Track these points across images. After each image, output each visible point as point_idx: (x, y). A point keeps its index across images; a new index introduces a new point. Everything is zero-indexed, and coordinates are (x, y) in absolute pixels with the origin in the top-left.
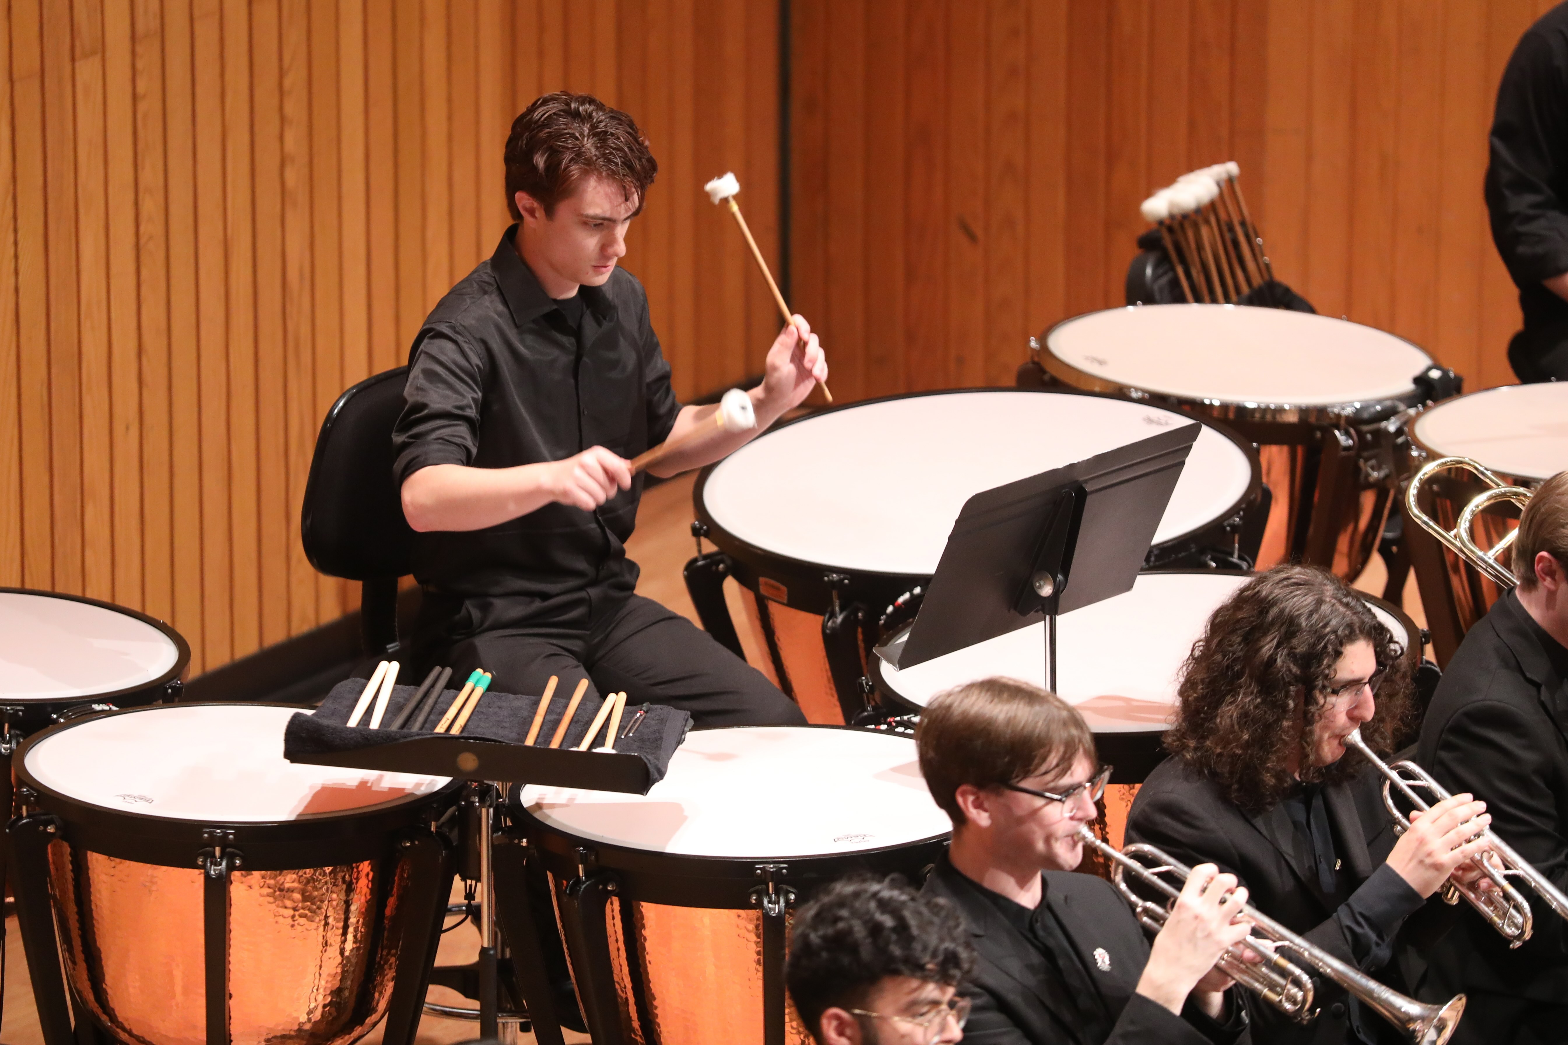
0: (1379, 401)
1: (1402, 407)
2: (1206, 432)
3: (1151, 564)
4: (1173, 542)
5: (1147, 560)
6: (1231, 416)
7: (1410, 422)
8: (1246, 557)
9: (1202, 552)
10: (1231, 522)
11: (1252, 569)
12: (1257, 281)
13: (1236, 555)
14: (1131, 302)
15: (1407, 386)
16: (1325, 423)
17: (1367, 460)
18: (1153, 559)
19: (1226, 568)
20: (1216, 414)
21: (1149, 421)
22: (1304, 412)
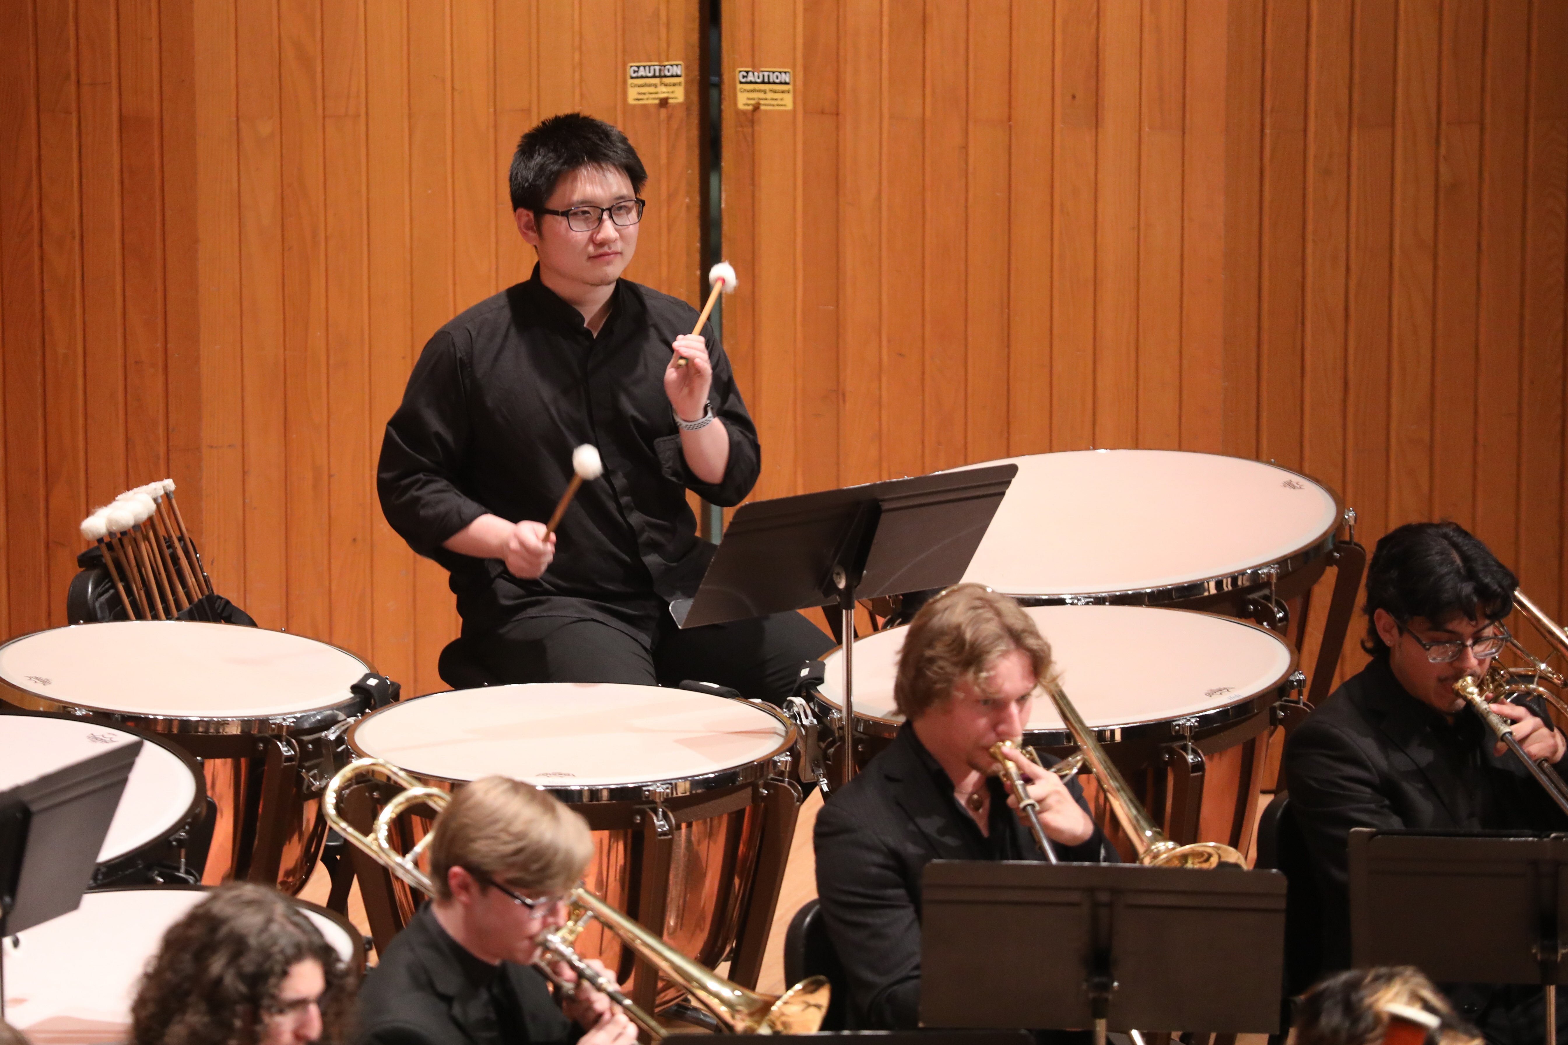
0: (320, 710)
1: (341, 716)
2: (150, 748)
3: (99, 882)
4: (120, 859)
5: (95, 878)
6: (175, 731)
7: (350, 730)
8: (193, 872)
9: (149, 868)
10: (177, 836)
11: (198, 884)
12: (197, 596)
13: (183, 869)
14: (73, 620)
15: (347, 695)
16: (269, 733)
17: (309, 770)
18: (100, 877)
19: (174, 883)
20: (160, 728)
21: (94, 738)
22: (246, 723)
